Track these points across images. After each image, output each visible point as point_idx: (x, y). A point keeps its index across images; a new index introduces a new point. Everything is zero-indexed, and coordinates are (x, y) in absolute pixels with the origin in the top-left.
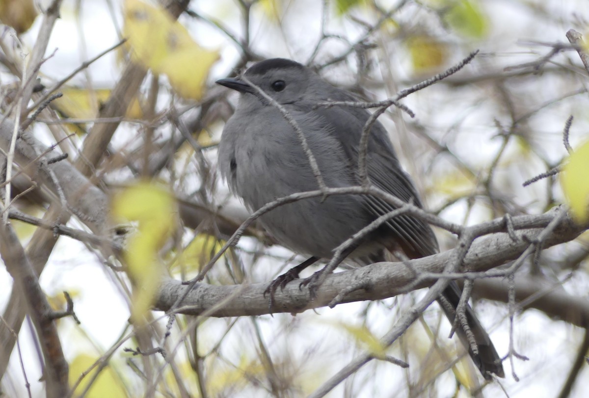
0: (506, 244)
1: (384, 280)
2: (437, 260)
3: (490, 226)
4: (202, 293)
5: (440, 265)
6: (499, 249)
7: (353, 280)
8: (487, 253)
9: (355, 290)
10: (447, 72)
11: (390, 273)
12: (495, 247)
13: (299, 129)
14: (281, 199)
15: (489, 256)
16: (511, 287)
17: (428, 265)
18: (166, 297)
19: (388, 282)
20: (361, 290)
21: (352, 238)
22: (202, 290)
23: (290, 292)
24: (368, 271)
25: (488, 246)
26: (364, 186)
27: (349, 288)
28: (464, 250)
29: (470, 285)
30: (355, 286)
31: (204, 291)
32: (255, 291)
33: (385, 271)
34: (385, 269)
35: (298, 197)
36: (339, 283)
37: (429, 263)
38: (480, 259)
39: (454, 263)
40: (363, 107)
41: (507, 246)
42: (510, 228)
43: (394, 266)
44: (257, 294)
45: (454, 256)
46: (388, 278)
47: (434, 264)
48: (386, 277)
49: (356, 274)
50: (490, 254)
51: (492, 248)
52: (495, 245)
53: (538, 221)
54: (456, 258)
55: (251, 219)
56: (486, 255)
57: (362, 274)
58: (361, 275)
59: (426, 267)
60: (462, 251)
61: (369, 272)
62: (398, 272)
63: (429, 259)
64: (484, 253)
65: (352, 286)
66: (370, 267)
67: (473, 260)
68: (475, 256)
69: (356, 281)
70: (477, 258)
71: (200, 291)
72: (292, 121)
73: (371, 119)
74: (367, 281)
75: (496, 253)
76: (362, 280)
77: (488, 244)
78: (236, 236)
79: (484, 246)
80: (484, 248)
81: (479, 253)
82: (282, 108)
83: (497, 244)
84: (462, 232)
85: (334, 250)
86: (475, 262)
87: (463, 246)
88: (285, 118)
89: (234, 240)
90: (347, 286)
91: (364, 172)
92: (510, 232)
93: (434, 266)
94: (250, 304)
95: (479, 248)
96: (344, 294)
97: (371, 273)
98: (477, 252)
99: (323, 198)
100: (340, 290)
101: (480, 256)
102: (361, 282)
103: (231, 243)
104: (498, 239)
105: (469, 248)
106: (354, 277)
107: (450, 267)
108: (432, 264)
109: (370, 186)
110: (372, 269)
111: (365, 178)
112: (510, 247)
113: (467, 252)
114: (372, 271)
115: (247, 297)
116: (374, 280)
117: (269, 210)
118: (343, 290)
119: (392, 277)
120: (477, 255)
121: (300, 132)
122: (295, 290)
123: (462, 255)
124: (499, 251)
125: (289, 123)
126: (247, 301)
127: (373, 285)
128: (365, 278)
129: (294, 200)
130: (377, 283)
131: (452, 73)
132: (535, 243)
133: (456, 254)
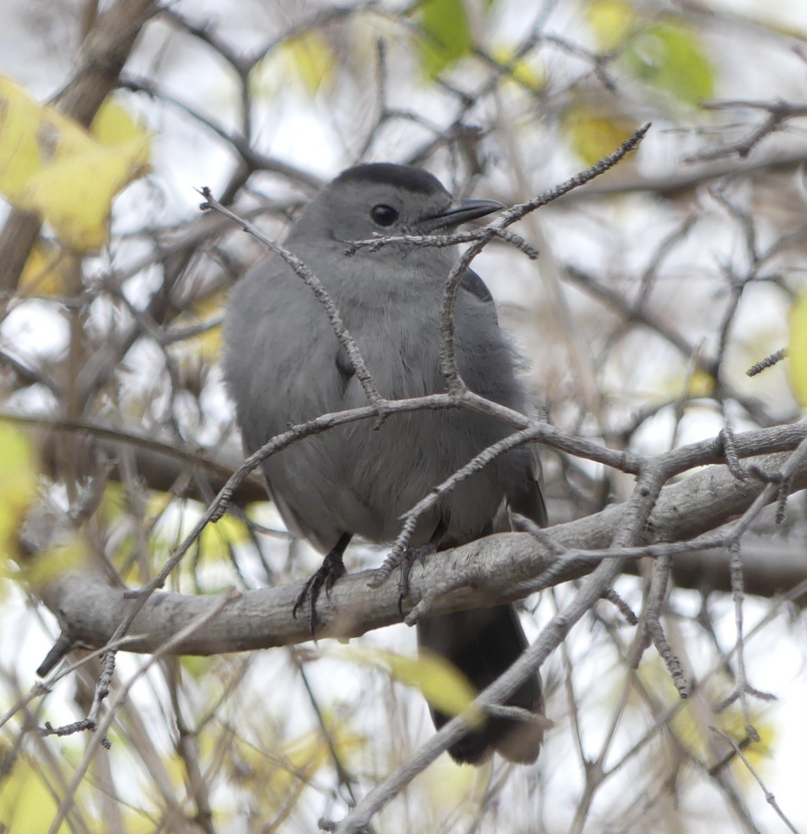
0: (728, 485)
1: (505, 566)
2: (602, 524)
3: (693, 452)
4: (171, 612)
5: (608, 532)
6: (715, 495)
7: (449, 571)
8: (695, 505)
9: (453, 588)
10: (594, 169)
11: (517, 554)
12: (708, 492)
13: (325, 293)
14: (299, 427)
15: (697, 510)
16: (736, 565)
17: (585, 534)
18: (105, 623)
19: (514, 571)
20: (464, 588)
21: (436, 491)
22: (170, 606)
23: (333, 600)
24: (475, 552)
25: (696, 491)
26: (453, 393)
27: (442, 585)
28: (648, 502)
29: (665, 565)
30: (451, 582)
31: (174, 608)
32: (268, 602)
33: (508, 550)
34: (507, 546)
35: (332, 420)
36: (423, 577)
37: (589, 530)
38: (682, 517)
39: (631, 526)
40: (439, 243)
41: (730, 490)
42: (731, 454)
43: (522, 539)
44: (272, 607)
45: (629, 514)
46: (513, 561)
47: (597, 531)
48: (509, 561)
49: (453, 559)
50: (699, 506)
51: (703, 494)
52: (708, 489)
53: (783, 438)
54: (633, 517)
55: (245, 468)
56: (693, 508)
57: (464, 559)
58: (463, 561)
59: (582, 538)
60: (643, 504)
61: (477, 554)
62: (531, 550)
63: (587, 521)
64: (688, 504)
65: (447, 582)
66: (479, 544)
67: (668, 519)
68: (673, 511)
69: (453, 572)
70: (675, 515)
71: (167, 609)
72: (310, 280)
73: (458, 265)
74: (474, 572)
75: (710, 503)
76: (464, 571)
77: (694, 487)
78: (219, 501)
79: (687, 492)
80: (687, 495)
81: (680, 505)
82: (291, 255)
83: (712, 487)
84: (642, 468)
85: (404, 516)
86: (673, 523)
87: (645, 493)
88: (299, 273)
89: (216, 510)
90: (437, 581)
91: (452, 366)
92: (731, 462)
93: (597, 535)
94: (260, 627)
95: (679, 496)
96: (432, 598)
97: (480, 556)
98: (675, 503)
99: (378, 421)
100: (426, 590)
101: (682, 510)
102: (463, 574)
103: (212, 515)
104: (712, 477)
105: (657, 496)
106: (450, 565)
107: (624, 536)
108: (593, 531)
109: (464, 392)
110: (482, 548)
111: (455, 377)
112: (735, 489)
113: (654, 505)
114: (484, 551)
115: (254, 613)
116: (488, 568)
117: (278, 448)
118: (429, 590)
119: (520, 560)
120: (675, 509)
121: (327, 299)
122: (342, 595)
123: (644, 511)
124: (717, 500)
125: (306, 283)
126: (255, 622)
127: (486, 578)
128: (471, 566)
129: (325, 427)
130: (493, 574)
131: (604, 169)
132: (776, 480)
133: (633, 511)
